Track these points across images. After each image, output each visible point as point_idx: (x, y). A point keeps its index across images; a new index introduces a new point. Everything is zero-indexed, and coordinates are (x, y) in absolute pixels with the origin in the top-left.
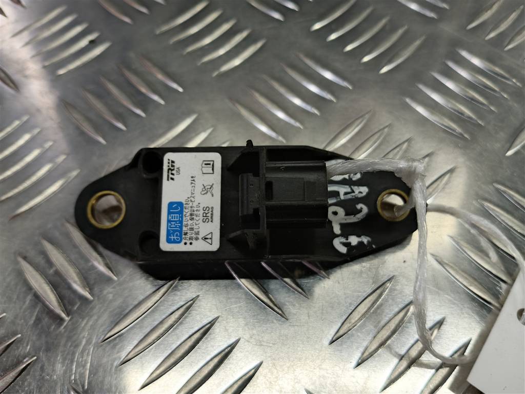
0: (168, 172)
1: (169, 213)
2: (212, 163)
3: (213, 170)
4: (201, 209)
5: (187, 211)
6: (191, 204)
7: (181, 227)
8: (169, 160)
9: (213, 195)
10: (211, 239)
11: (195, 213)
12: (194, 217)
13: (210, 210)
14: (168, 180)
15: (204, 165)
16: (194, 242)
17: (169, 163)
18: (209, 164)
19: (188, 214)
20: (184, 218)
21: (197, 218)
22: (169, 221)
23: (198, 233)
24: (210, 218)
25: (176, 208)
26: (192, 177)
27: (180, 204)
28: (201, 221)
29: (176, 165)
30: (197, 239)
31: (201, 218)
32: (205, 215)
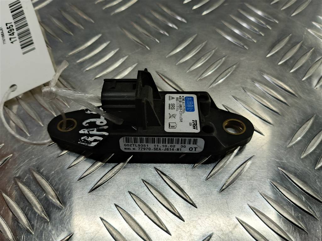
0: (196, 124)
1: (194, 107)
2: (170, 127)
3: (169, 124)
4: (176, 109)
5: (184, 108)
6: (182, 111)
7: (186, 102)
8: (197, 129)
9: (169, 114)
10: (169, 98)
11: (179, 107)
12: (179, 106)
13: (170, 108)
14: (196, 121)
15: (175, 126)
16: (179, 97)
17: (197, 128)
18: (171, 127)
19: (182, 107)
20: (185, 105)
21: (177, 105)
22: (194, 104)
23: (177, 100)
24: (171, 105)
25: (189, 109)
26: (182, 121)
27: (187, 111)
28: (175, 104)
29: (192, 127)
30: (177, 98)
31: (175, 106)
32: (174, 106)
